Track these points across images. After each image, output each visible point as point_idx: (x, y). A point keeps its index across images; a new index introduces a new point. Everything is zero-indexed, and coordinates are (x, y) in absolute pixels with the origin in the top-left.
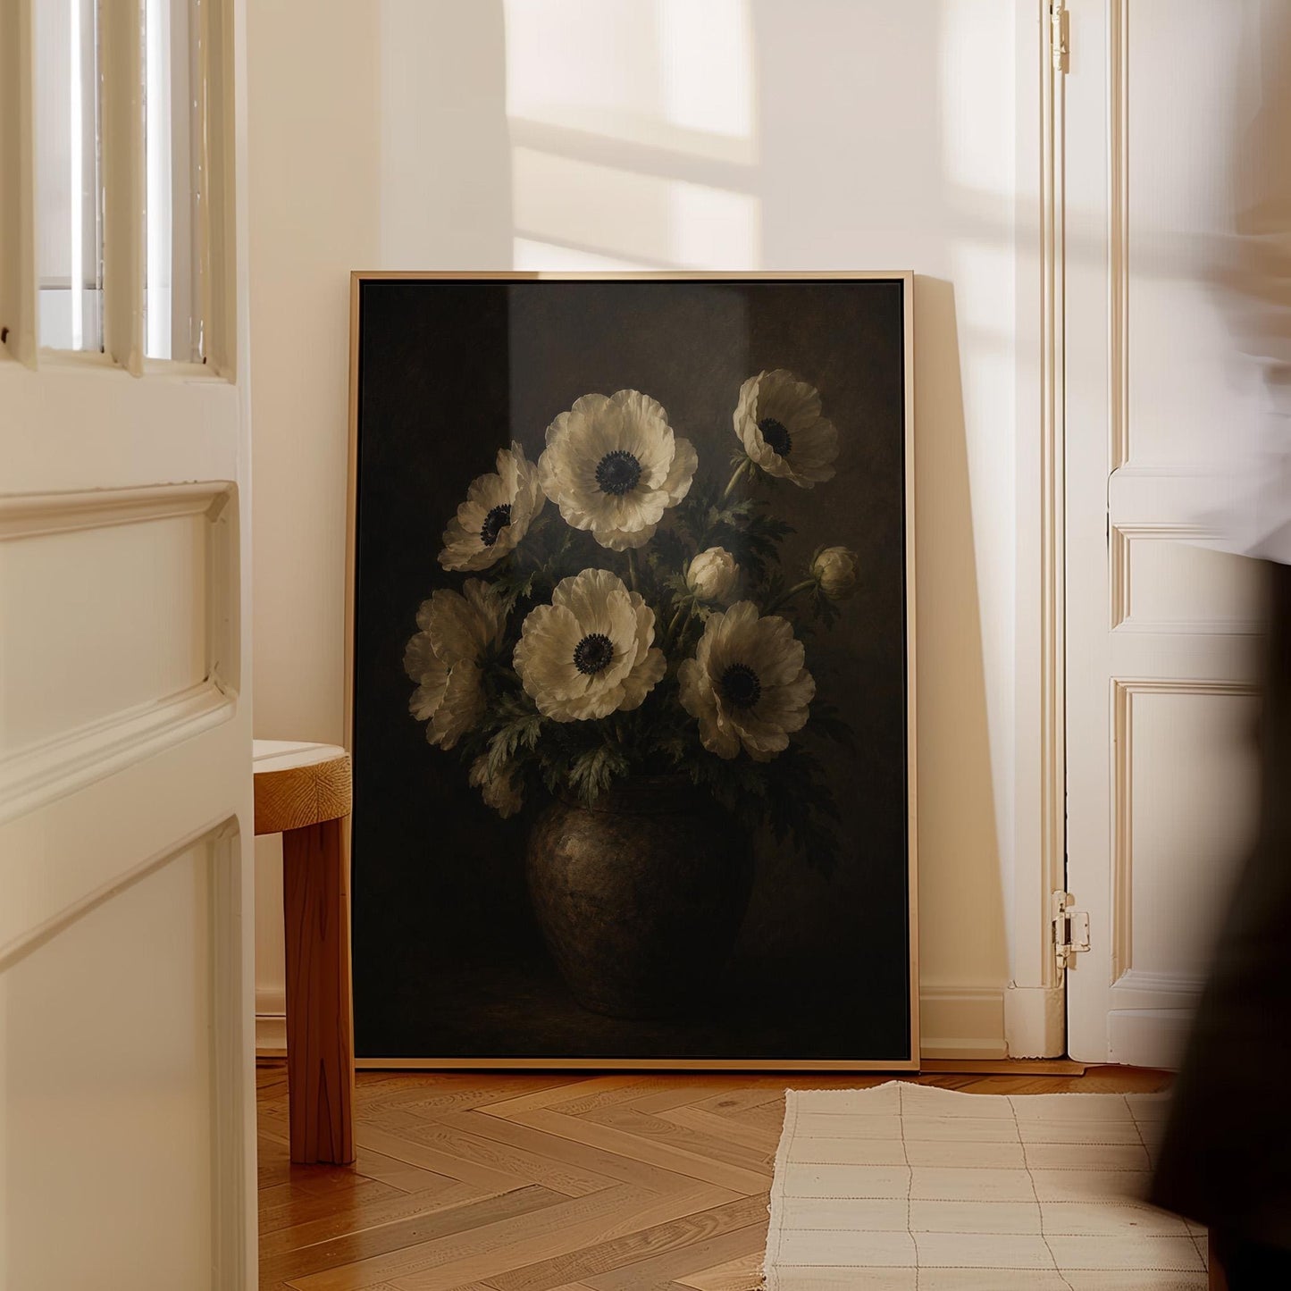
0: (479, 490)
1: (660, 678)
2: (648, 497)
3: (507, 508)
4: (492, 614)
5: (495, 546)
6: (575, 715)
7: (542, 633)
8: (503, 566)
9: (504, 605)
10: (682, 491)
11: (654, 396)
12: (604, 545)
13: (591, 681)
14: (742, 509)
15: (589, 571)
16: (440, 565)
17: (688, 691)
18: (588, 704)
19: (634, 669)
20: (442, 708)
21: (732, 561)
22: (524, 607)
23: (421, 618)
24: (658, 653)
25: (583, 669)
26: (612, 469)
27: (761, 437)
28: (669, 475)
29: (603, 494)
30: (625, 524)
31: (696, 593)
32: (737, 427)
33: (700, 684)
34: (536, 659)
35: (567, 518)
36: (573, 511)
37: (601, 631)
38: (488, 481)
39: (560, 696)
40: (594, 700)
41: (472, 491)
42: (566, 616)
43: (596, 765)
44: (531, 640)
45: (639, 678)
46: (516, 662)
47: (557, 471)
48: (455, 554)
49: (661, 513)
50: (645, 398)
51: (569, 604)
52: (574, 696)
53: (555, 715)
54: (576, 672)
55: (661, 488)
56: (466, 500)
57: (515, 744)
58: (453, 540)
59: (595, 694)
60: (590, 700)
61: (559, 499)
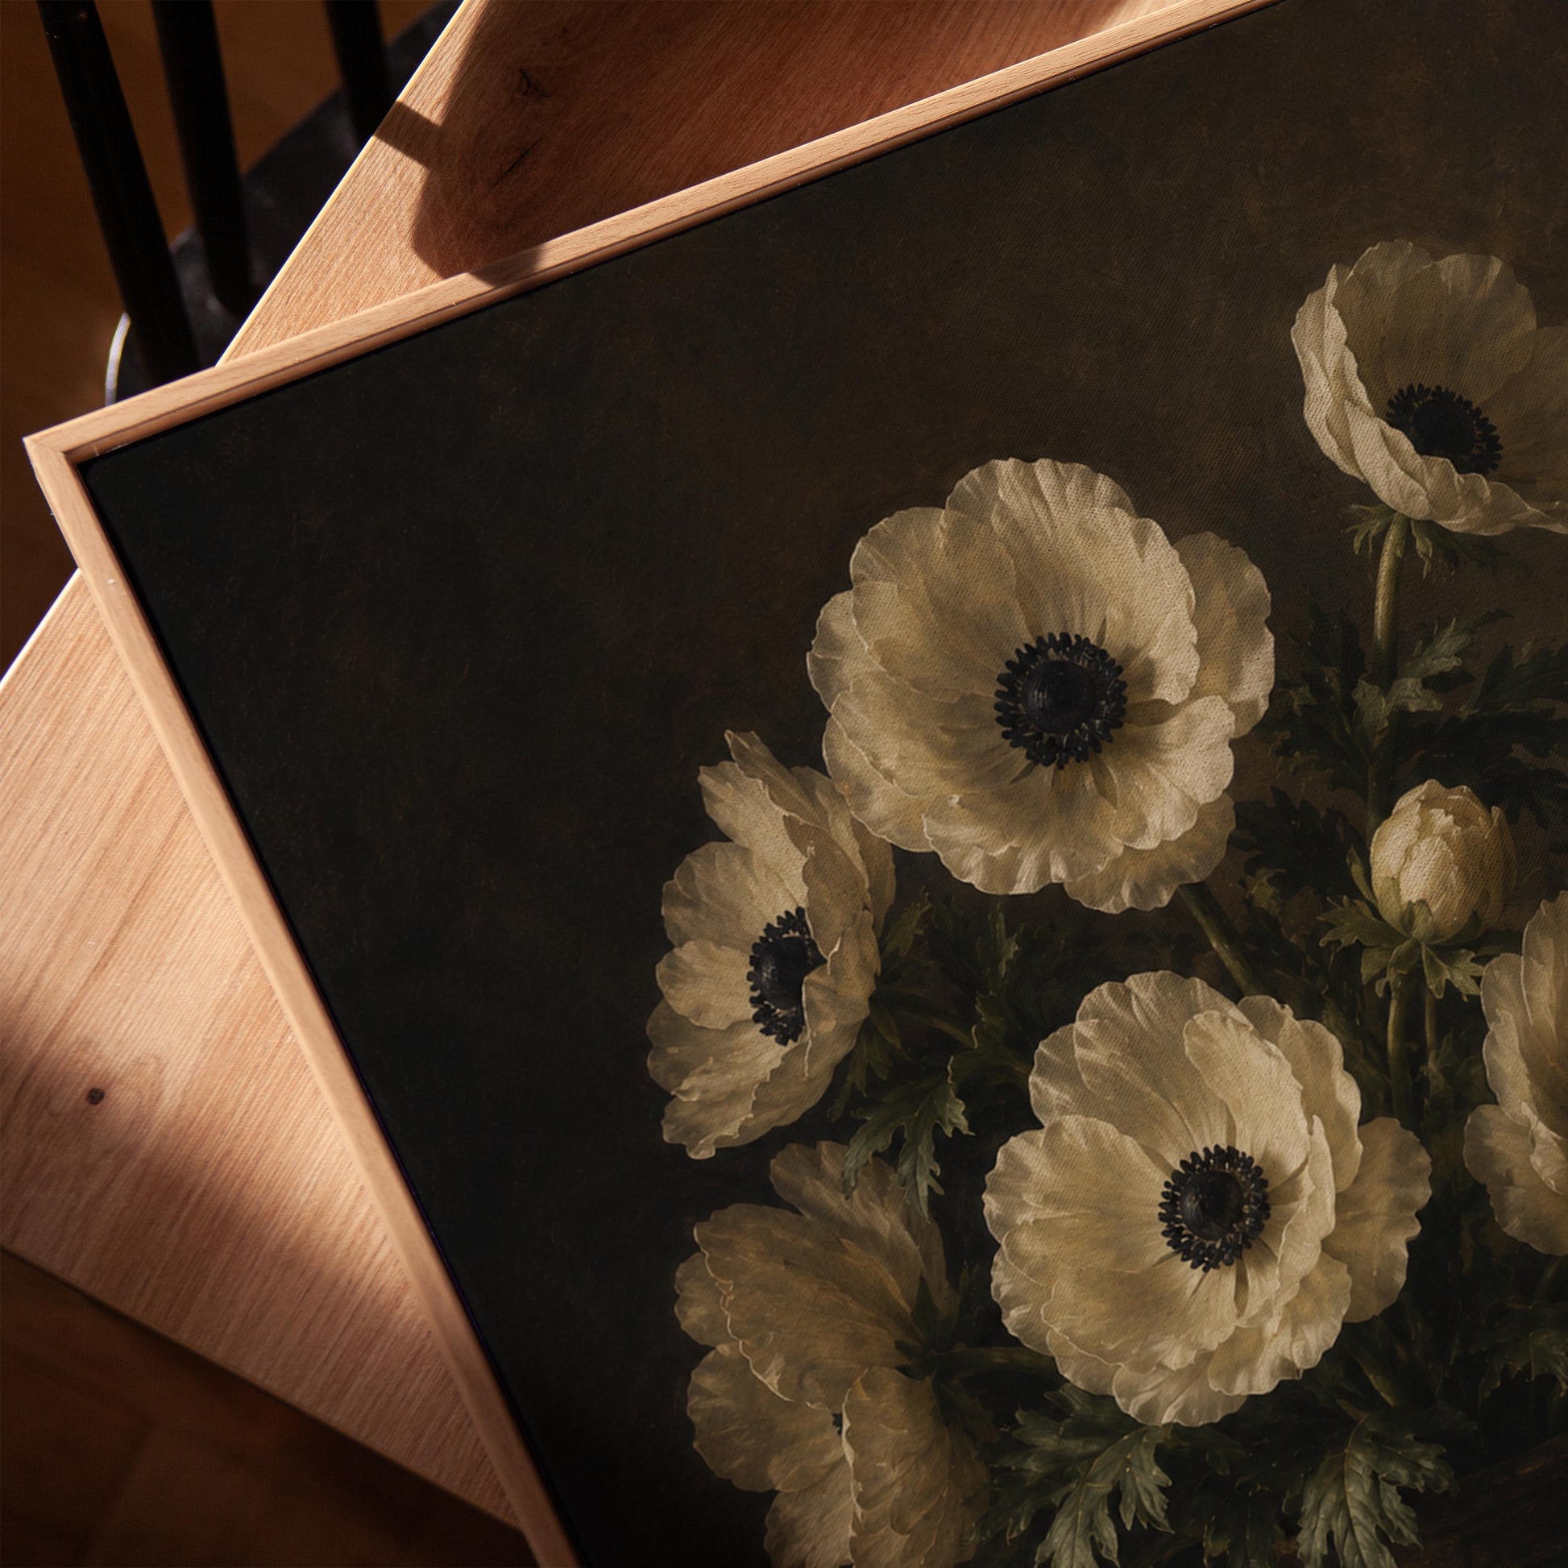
0: (693, 903)
1: (1423, 1193)
2: (1172, 729)
3: (794, 920)
4: (886, 1221)
5: (807, 1037)
6: (1241, 1388)
7: (1047, 1213)
8: (857, 1077)
9: (910, 1181)
10: (1257, 678)
11: (1063, 454)
12: (1109, 907)
13: (1241, 1280)
14: (1444, 656)
15: (1102, 995)
16: (679, 1151)
17: (1515, 1196)
18: (1260, 1344)
19: (1344, 1202)
20: (865, 1529)
21: (1477, 808)
22: (967, 1166)
23: (693, 1316)
24: (1389, 1130)
25: (1206, 1259)
26: (1037, 698)
27: (1406, 445)
28: (1201, 647)
29: (1046, 774)
30: (1141, 827)
31: (1420, 929)
32: (1329, 446)
33: (1536, 1161)
34: (1064, 1288)
35: (975, 877)
36: (982, 852)
37: (1209, 1138)
38: (706, 870)
39: (1176, 1356)
40: (1272, 1326)
41: (675, 915)
42: (1094, 1139)
43: (1357, 1492)
44: (1026, 1243)
45: (1366, 1216)
46: (1012, 1319)
47: (889, 763)
48: (706, 1105)
49: (1226, 760)
50: (1043, 467)
51: (1087, 1104)
52: (1213, 1340)
53: (1183, 1412)
54: (1187, 1276)
55: (1196, 693)
56: (669, 947)
57: (1109, 1534)
58: (682, 1070)
59: (1267, 1310)
60: (1260, 1331)
61: (928, 835)
